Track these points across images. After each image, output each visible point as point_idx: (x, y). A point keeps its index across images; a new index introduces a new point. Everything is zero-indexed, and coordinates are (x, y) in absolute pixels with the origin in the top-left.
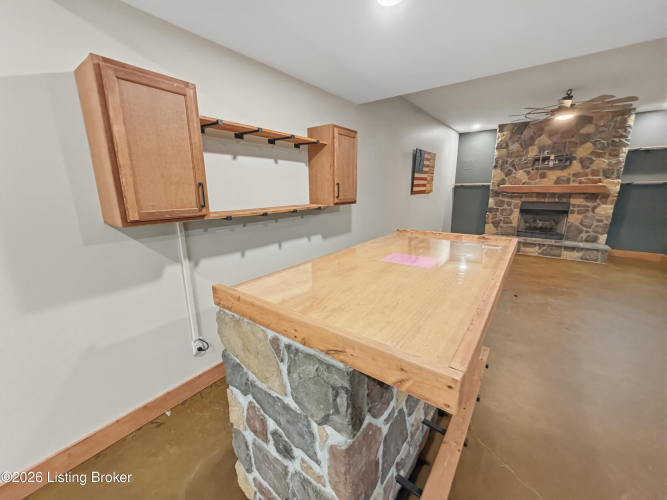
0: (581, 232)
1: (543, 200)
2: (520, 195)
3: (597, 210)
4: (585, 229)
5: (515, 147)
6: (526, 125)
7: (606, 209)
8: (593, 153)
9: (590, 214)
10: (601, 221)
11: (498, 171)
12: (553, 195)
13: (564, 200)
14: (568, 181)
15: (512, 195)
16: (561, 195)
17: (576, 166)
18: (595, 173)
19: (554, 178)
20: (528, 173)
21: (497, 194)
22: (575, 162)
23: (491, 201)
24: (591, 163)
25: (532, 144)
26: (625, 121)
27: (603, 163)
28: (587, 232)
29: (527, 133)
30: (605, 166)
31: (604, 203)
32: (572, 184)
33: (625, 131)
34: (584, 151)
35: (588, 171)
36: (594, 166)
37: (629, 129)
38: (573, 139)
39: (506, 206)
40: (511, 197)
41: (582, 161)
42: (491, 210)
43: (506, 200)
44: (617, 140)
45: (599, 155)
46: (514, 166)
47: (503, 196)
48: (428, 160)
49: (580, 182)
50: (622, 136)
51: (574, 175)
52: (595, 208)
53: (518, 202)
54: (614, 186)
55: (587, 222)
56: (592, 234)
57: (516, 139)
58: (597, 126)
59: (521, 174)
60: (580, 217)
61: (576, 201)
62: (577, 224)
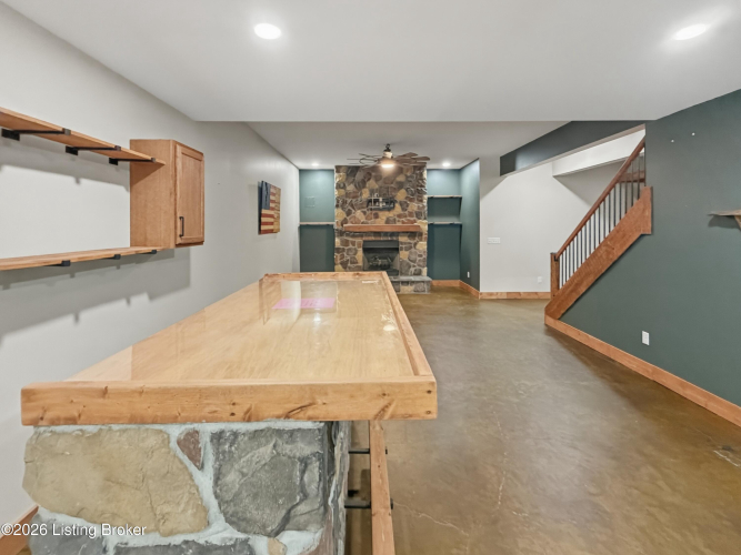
0: (410, 267)
1: (378, 239)
2: (361, 234)
3: (418, 247)
4: (412, 264)
5: (351, 188)
6: (357, 168)
7: (423, 245)
8: (407, 198)
9: (413, 250)
10: (420, 256)
11: (340, 210)
12: (386, 234)
13: (395, 238)
14: (395, 221)
15: (355, 234)
16: (392, 234)
17: (398, 209)
18: (411, 214)
19: (385, 218)
20: (364, 213)
21: (341, 233)
22: (397, 205)
23: (337, 240)
24: (407, 206)
25: (364, 187)
26: (421, 175)
27: (414, 206)
28: (414, 266)
29: (359, 176)
30: (416, 209)
31: (421, 240)
32: (398, 224)
33: (423, 182)
34: (401, 195)
35: (406, 212)
36: (409, 209)
37: (425, 181)
38: (393, 186)
39: (351, 246)
40: (353, 236)
41: (401, 204)
42: (338, 250)
43: (350, 239)
44: (419, 188)
45: (411, 200)
46: (352, 206)
47: (348, 235)
48: (274, 195)
49: (403, 223)
50: (422, 186)
51: (399, 216)
52: (415, 244)
53: (359, 240)
54: (423, 225)
55: (413, 257)
56: (417, 268)
57: (351, 180)
58: (407, 177)
59: (359, 214)
60: (407, 253)
61: (403, 239)
62: (406, 259)
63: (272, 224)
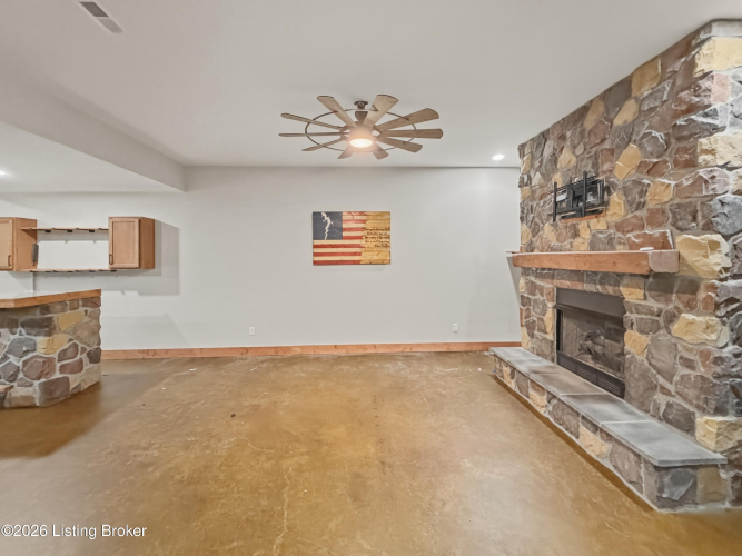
0: (653, 388)
1: (579, 287)
2: (551, 274)
3: (675, 327)
4: (661, 380)
5: (537, 180)
6: (545, 135)
7: (694, 327)
8: (641, 167)
9: (662, 335)
10: (689, 364)
11: (525, 226)
12: (592, 276)
13: (610, 290)
14: (610, 242)
15: (543, 273)
16: (604, 278)
17: (617, 205)
18: (655, 218)
20: (555, 227)
22: (616, 198)
23: (523, 282)
24: (643, 193)
25: (555, 170)
27: (665, 188)
28: (665, 391)
29: (548, 151)
30: (671, 197)
31: (691, 307)
32: (621, 249)
33: (697, 92)
34: (623, 167)
35: (643, 213)
36: (650, 201)
37: (705, 84)
38: (607, 145)
39: (538, 296)
40: (542, 277)
41: (626, 191)
42: (524, 300)
43: (538, 282)
44: (681, 122)
45: (652, 170)
46: (539, 215)
50: (692, 109)
51: (619, 227)
52: (672, 318)
53: (547, 285)
54: (702, 254)
55: (664, 359)
56: (678, 400)
57: (537, 164)
58: (640, 102)
59: (548, 231)
60: (645, 339)
61: (632, 295)
62: (641, 358)
63: (359, 254)
